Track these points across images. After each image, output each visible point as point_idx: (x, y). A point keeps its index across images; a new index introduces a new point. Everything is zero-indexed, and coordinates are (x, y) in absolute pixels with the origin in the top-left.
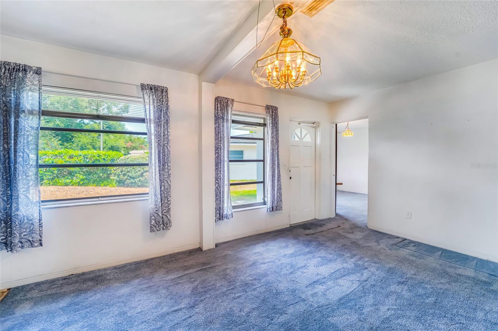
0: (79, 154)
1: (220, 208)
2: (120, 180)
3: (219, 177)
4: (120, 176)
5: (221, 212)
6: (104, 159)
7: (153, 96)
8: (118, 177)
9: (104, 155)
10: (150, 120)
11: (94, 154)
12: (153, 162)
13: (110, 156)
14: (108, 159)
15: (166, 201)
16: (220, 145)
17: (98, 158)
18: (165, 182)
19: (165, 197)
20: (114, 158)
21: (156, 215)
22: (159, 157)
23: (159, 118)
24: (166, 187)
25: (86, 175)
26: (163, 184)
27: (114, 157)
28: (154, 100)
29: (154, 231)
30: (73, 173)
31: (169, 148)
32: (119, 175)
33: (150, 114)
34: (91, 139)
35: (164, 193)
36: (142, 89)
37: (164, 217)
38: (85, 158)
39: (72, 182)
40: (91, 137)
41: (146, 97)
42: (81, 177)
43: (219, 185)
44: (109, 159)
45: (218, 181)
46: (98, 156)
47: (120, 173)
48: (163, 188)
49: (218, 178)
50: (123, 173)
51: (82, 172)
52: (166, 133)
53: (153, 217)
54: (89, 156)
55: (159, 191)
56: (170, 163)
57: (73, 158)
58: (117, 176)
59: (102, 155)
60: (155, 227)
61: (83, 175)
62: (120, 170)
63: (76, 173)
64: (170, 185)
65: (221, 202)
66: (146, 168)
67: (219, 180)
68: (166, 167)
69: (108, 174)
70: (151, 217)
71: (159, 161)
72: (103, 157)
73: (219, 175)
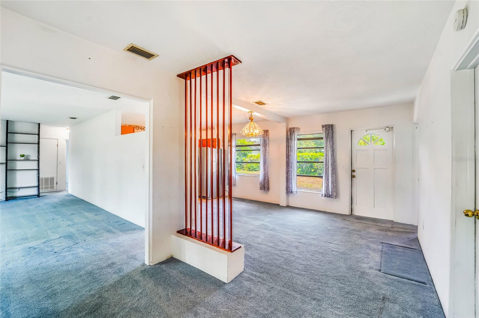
3: (290, 170)
5: (290, 189)
10: (261, 145)
12: (261, 162)
16: (290, 154)
22: (264, 160)
26: (265, 171)
29: (261, 190)
33: (261, 142)
37: (265, 185)
43: (289, 174)
45: (289, 172)
52: (267, 149)
53: (261, 184)
55: (263, 174)
56: (268, 162)
60: (261, 188)
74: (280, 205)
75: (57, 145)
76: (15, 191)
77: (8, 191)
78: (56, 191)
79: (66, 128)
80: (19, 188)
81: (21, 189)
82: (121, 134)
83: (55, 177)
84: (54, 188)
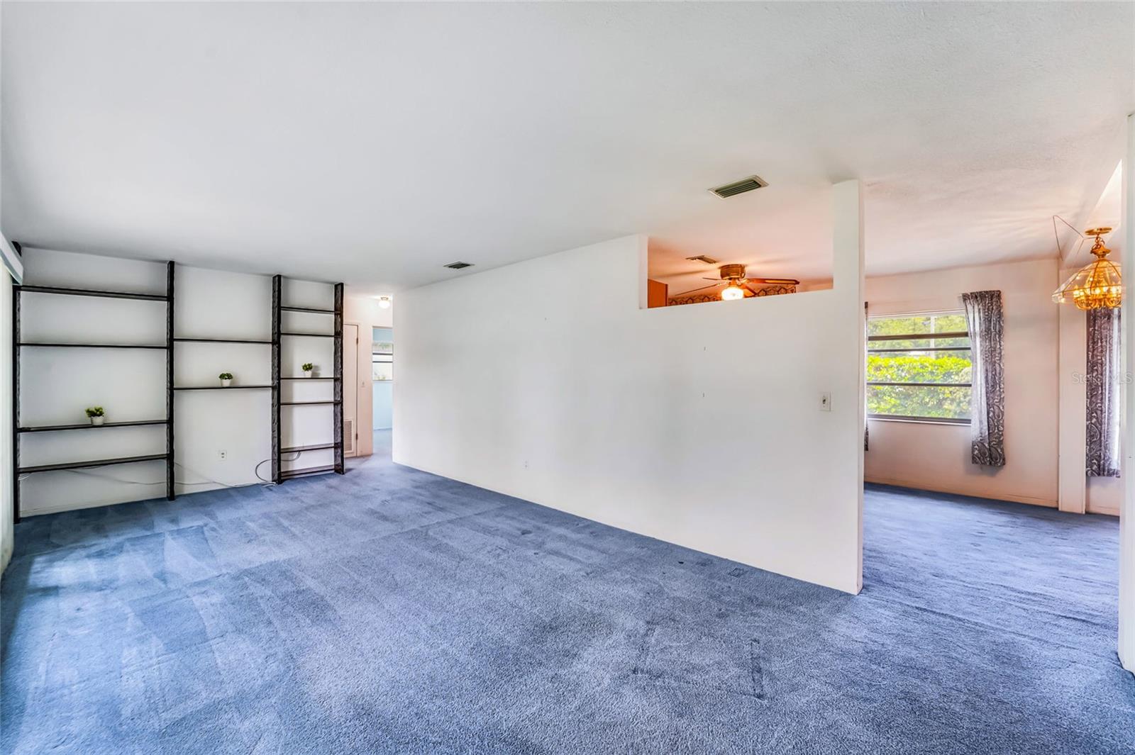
0: (890, 364)
1: (1100, 456)
2: (961, 412)
3: (1100, 409)
4: (961, 405)
5: (1102, 462)
6: (932, 373)
7: (979, 305)
8: (958, 405)
9: (932, 365)
10: (975, 333)
11: (915, 364)
12: (979, 383)
13: (942, 367)
14: (938, 371)
15: (996, 431)
16: (1101, 359)
17: (921, 371)
18: (995, 407)
19: (995, 426)
20: (951, 371)
21: (980, 445)
22: (987, 377)
23: (988, 330)
24: (996, 413)
25: (900, 399)
26: (992, 409)
27: (951, 369)
28: (979, 310)
29: (977, 463)
30: (881, 393)
31: (1002, 365)
32: (960, 402)
33: (974, 326)
34: (911, 328)
35: (993, 421)
36: (965, 300)
37: (992, 449)
38: (899, 370)
39: (879, 408)
40: (910, 325)
41: (970, 307)
42: (893, 401)
43: (1098, 421)
44: (941, 373)
45: (1096, 414)
46: (922, 368)
47: (962, 399)
48: (991, 414)
49: (1097, 409)
50: (967, 399)
51: (894, 393)
52: (998, 346)
53: (976, 447)
54: (907, 367)
55: (985, 417)
56: (1003, 384)
57: (880, 370)
58: (955, 404)
59: (928, 365)
60: (979, 458)
61: (895, 398)
62: (961, 393)
63: (885, 395)
64: (1003, 413)
65: (1103, 447)
66: (969, 390)
67: (1099, 412)
68: (998, 389)
69: (939, 400)
70: (973, 446)
71: (987, 381)
72: (930, 370)
73: (1100, 405)
74: (1060, 509)
75: (357, 339)
76: (290, 458)
77: (282, 458)
78: (355, 455)
79: (378, 297)
80: (299, 451)
81: (302, 453)
82: (649, 307)
83: (354, 420)
84: (351, 449)
